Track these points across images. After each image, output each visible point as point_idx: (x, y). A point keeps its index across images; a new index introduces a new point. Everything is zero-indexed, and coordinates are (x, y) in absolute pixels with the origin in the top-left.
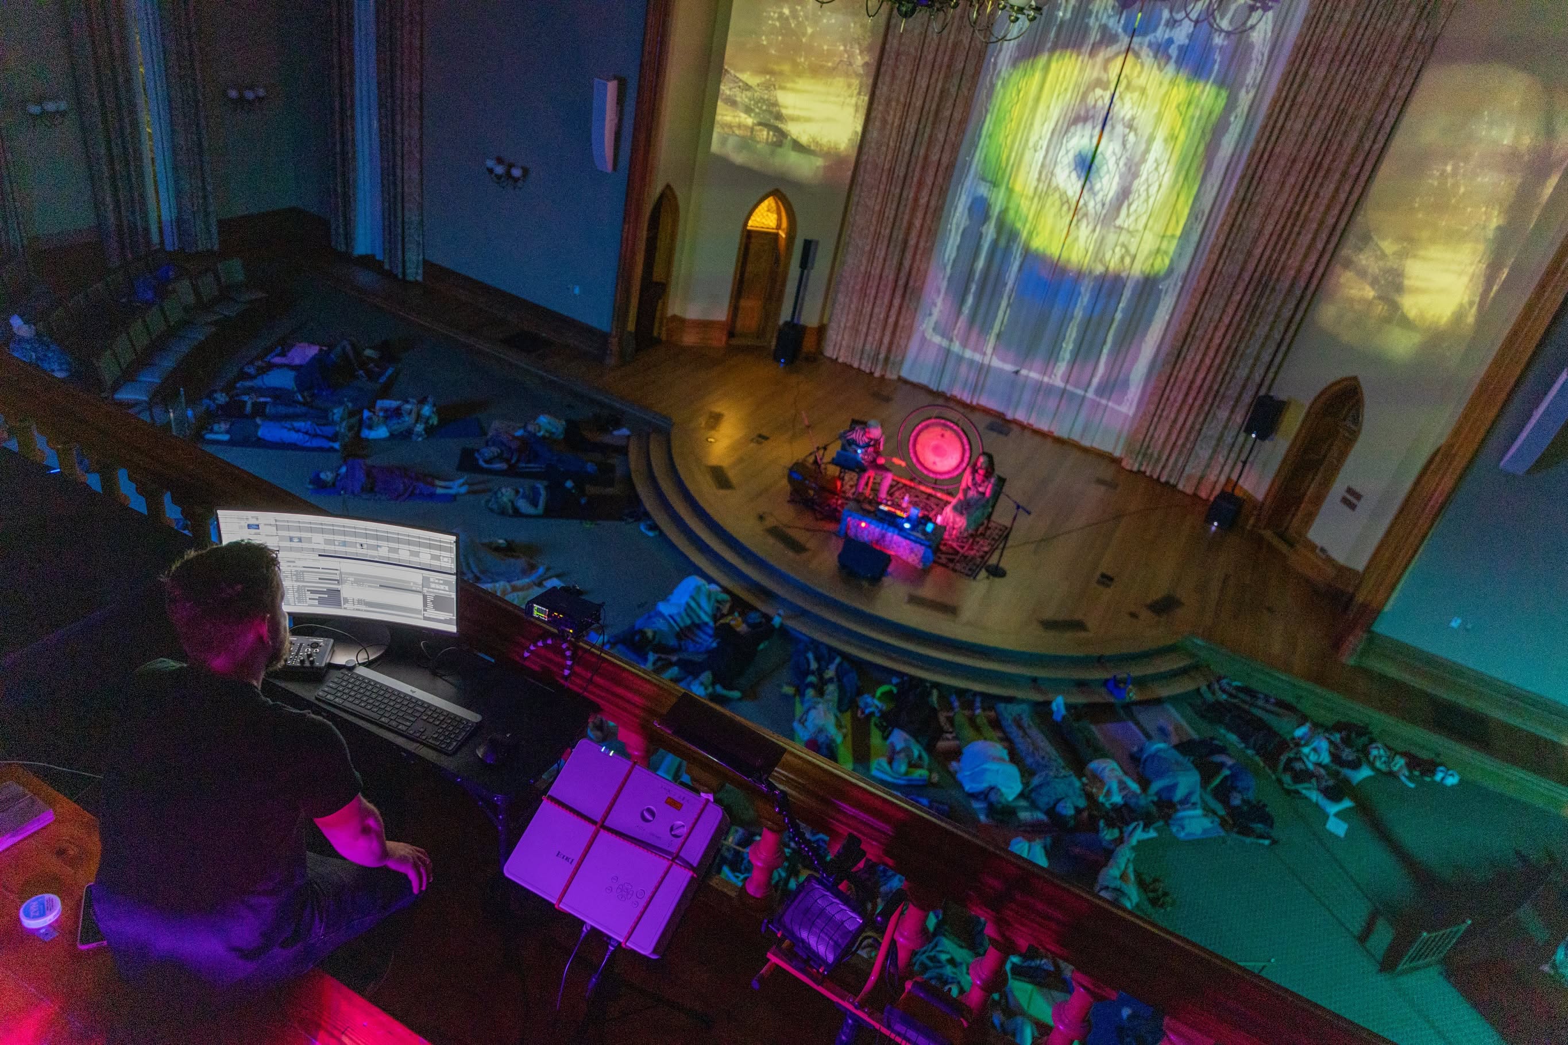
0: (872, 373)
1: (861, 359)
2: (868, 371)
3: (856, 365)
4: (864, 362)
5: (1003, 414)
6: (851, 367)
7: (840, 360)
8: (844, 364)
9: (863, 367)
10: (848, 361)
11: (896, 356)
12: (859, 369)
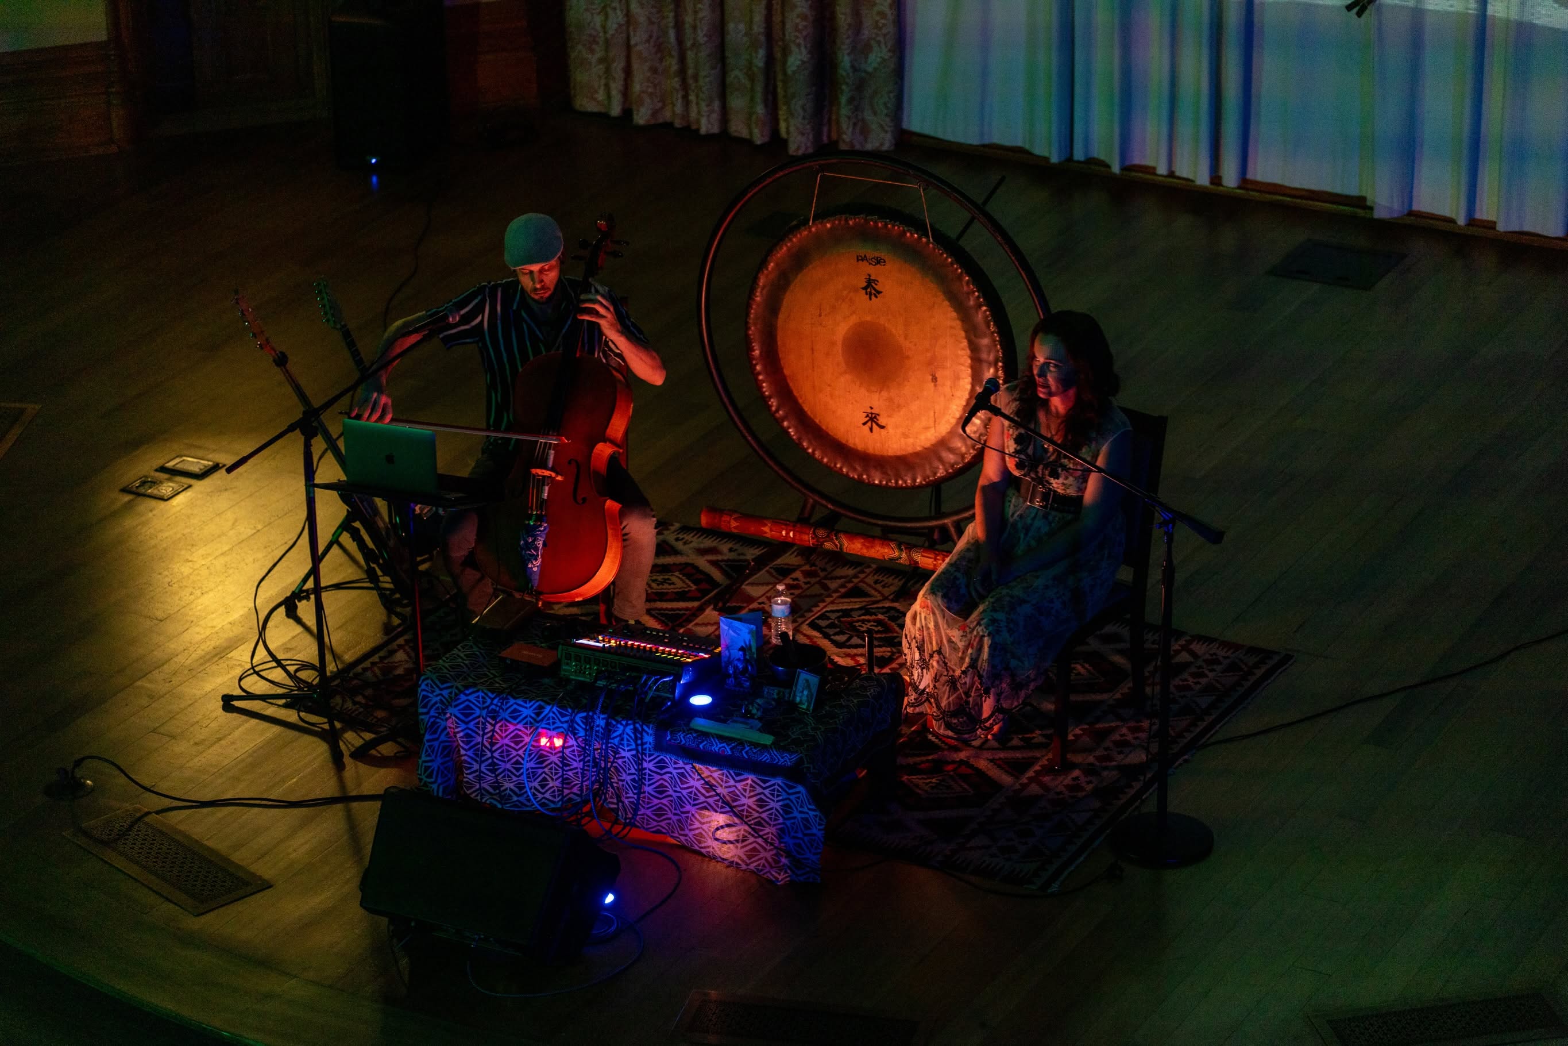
0: (777, 142)
1: (723, 91)
2: (759, 138)
3: (707, 124)
4: (737, 103)
5: (1360, 202)
6: (689, 132)
7: (642, 117)
8: (660, 130)
9: (738, 128)
10: (673, 112)
11: (861, 49)
12: (724, 136)
